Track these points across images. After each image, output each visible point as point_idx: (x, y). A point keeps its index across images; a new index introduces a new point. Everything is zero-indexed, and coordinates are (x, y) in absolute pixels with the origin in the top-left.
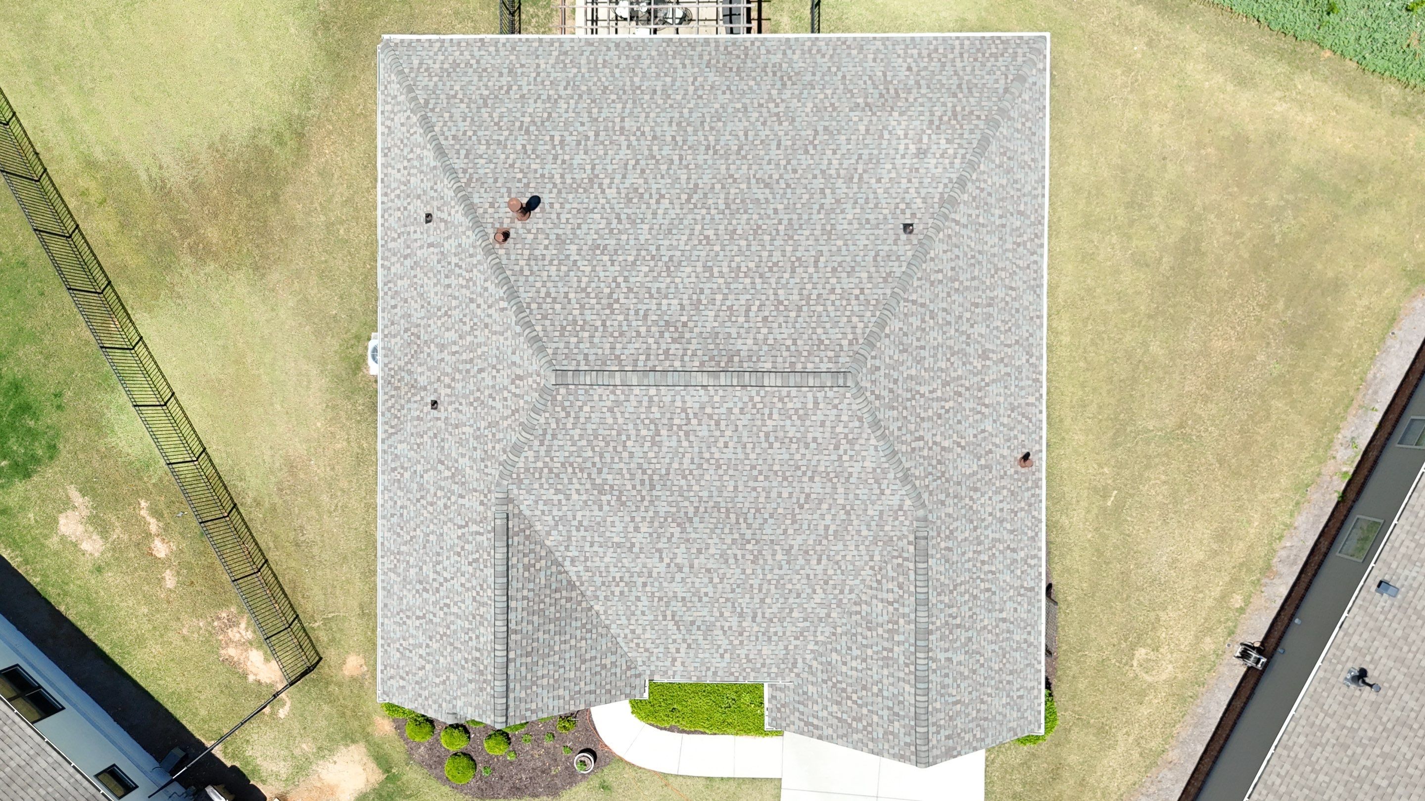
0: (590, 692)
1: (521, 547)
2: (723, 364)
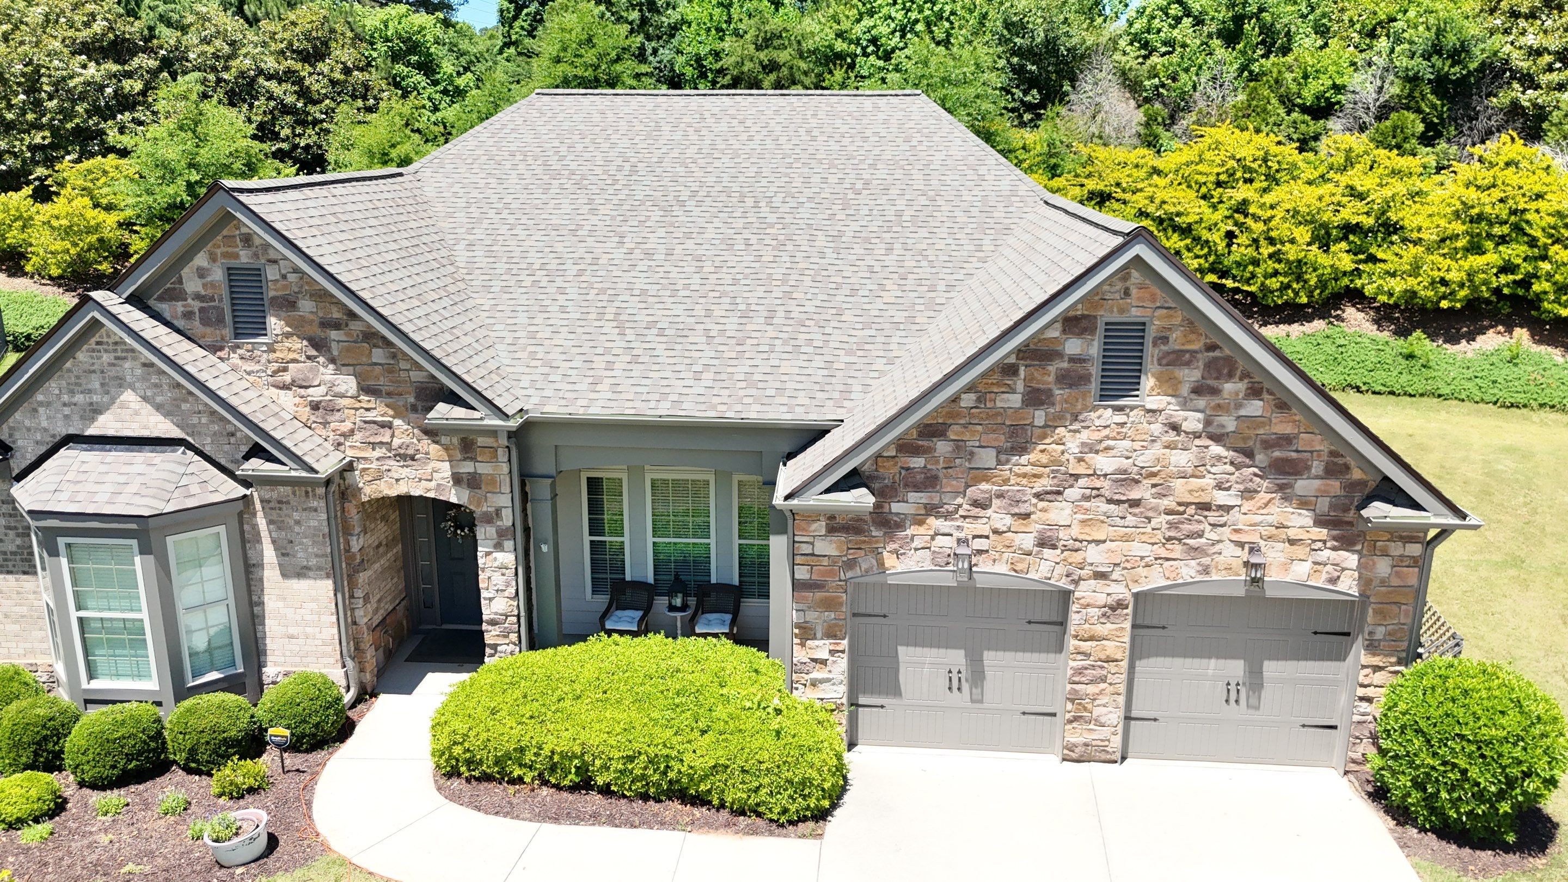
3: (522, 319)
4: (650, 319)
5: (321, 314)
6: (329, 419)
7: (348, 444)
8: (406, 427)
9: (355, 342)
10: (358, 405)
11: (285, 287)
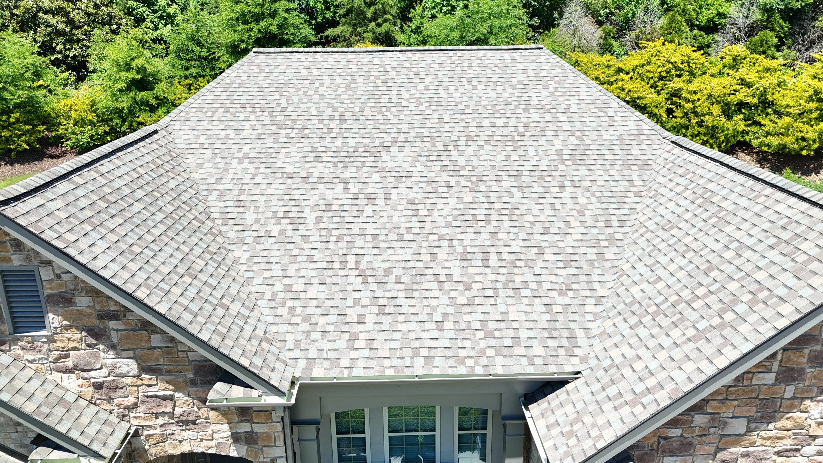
3: (277, 272)
4: (386, 265)
5: (98, 307)
6: (113, 395)
7: (132, 415)
8: (186, 398)
9: (134, 330)
10: (140, 382)
11: (61, 285)
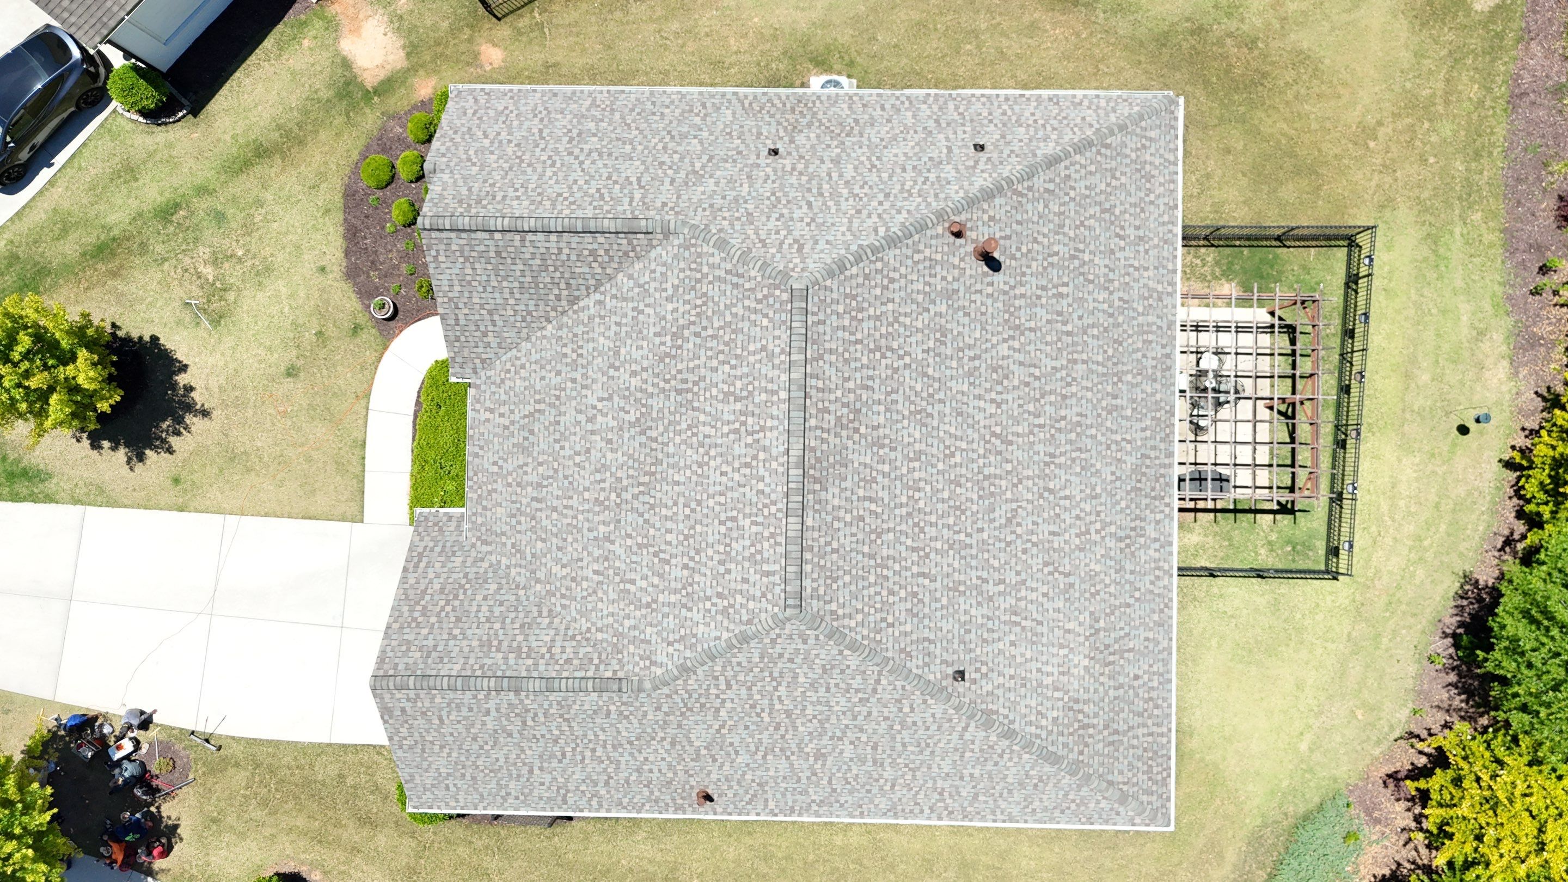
0: (457, 319)
1: (615, 247)
2: (812, 472)
